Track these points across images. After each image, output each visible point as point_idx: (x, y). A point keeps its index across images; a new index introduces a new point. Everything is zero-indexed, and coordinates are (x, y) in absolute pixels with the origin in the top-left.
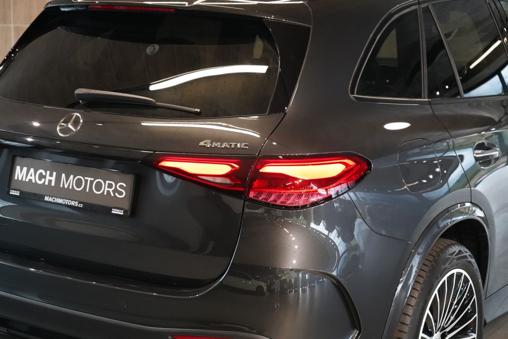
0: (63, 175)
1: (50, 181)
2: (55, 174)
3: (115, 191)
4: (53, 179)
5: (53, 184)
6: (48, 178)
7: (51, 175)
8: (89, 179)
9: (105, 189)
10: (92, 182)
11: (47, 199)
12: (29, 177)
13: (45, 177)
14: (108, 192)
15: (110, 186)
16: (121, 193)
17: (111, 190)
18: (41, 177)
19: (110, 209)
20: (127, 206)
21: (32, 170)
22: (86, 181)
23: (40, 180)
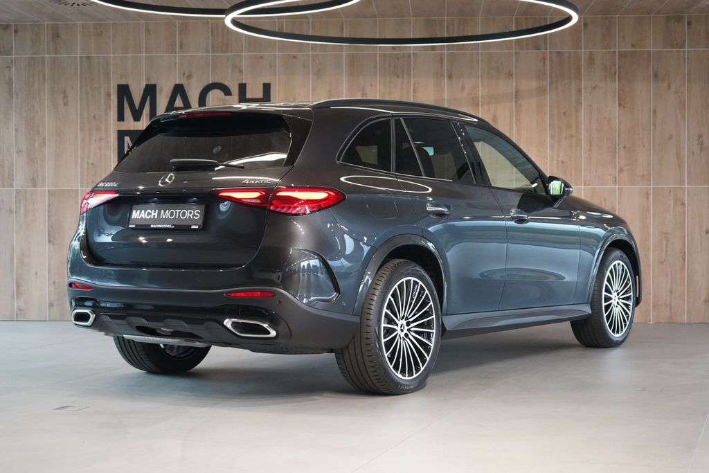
0: (162, 211)
1: (154, 216)
2: (157, 211)
3: (194, 215)
4: (156, 214)
5: (156, 217)
6: (153, 214)
7: (155, 212)
8: (178, 211)
9: (188, 215)
10: (179, 212)
11: (152, 226)
12: (141, 216)
13: (151, 214)
14: (190, 216)
15: (191, 213)
16: (197, 216)
17: (191, 215)
18: (149, 214)
19: (191, 226)
20: (201, 223)
21: (143, 211)
22: (176, 212)
23: (148, 216)
